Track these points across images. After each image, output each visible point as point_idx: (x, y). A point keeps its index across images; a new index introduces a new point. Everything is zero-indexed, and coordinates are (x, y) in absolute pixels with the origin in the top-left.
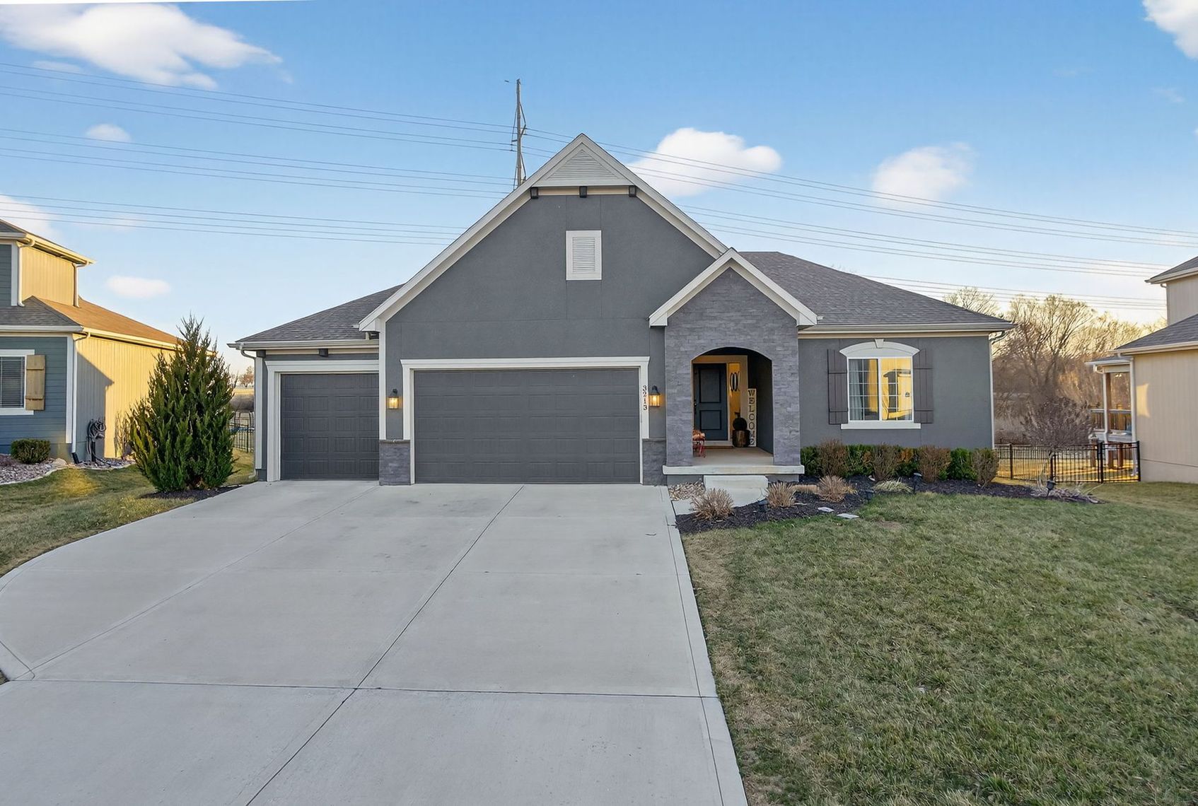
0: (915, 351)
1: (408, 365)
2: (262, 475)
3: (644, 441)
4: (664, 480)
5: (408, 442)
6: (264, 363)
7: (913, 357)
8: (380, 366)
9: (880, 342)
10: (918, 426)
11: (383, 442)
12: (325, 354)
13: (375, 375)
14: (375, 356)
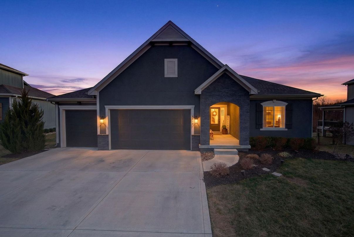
0: (286, 104)
1: (108, 108)
2: (59, 146)
3: (192, 136)
4: (199, 150)
5: (108, 135)
6: (58, 106)
7: (286, 106)
8: (97, 107)
9: (275, 101)
10: (287, 130)
11: (99, 135)
12: (80, 103)
13: (96, 111)
14: (95, 104)
